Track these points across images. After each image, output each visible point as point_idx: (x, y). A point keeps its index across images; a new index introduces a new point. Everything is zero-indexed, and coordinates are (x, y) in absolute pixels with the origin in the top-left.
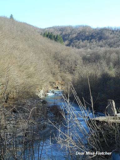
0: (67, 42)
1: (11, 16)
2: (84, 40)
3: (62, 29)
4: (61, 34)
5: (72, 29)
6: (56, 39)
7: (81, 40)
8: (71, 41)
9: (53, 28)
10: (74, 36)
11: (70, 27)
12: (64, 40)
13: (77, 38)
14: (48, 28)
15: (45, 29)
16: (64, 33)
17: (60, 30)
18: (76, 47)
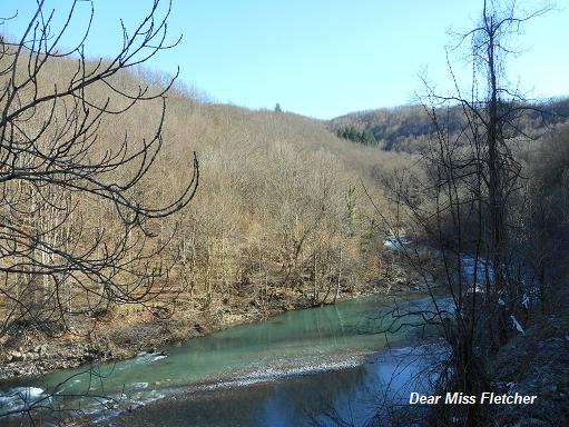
0: (382, 143)
1: (278, 108)
2: (419, 134)
3: (367, 117)
4: (368, 127)
5: (390, 116)
6: (362, 139)
7: (411, 136)
8: (391, 139)
9: (349, 116)
10: (396, 128)
11: (384, 111)
12: (378, 138)
13: (403, 132)
14: (338, 118)
15: (333, 120)
16: (373, 125)
17: (364, 120)
18: (403, 150)
